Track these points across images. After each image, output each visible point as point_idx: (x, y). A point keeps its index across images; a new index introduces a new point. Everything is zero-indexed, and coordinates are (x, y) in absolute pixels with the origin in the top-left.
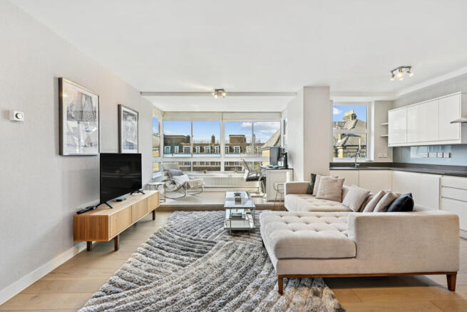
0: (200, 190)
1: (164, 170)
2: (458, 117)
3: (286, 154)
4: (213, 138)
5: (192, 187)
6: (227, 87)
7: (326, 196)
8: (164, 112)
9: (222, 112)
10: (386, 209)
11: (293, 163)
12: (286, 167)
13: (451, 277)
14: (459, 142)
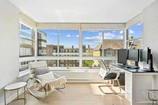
1: (31, 69)
4: (73, 46)
8: (38, 23)
9: (81, 23)
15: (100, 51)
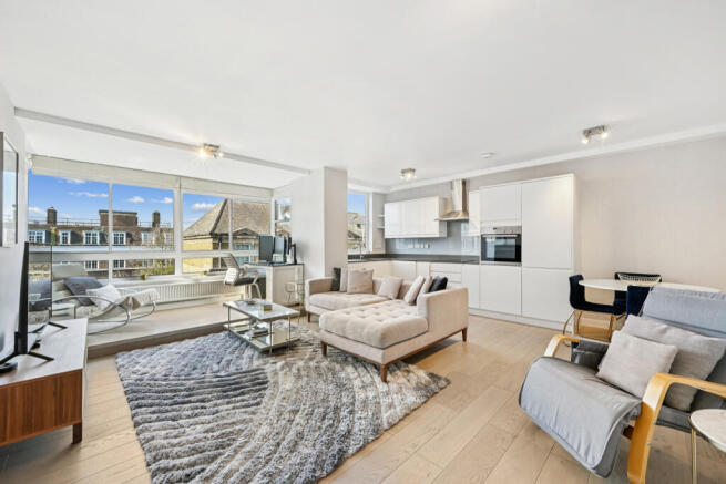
0: (151, 309)
2: (437, 217)
3: (294, 246)
5: (142, 304)
6: (228, 145)
7: (358, 290)
9: (181, 177)
10: (430, 290)
11: (302, 258)
12: (295, 263)
13: (464, 331)
14: (437, 236)
15: (211, 240)
